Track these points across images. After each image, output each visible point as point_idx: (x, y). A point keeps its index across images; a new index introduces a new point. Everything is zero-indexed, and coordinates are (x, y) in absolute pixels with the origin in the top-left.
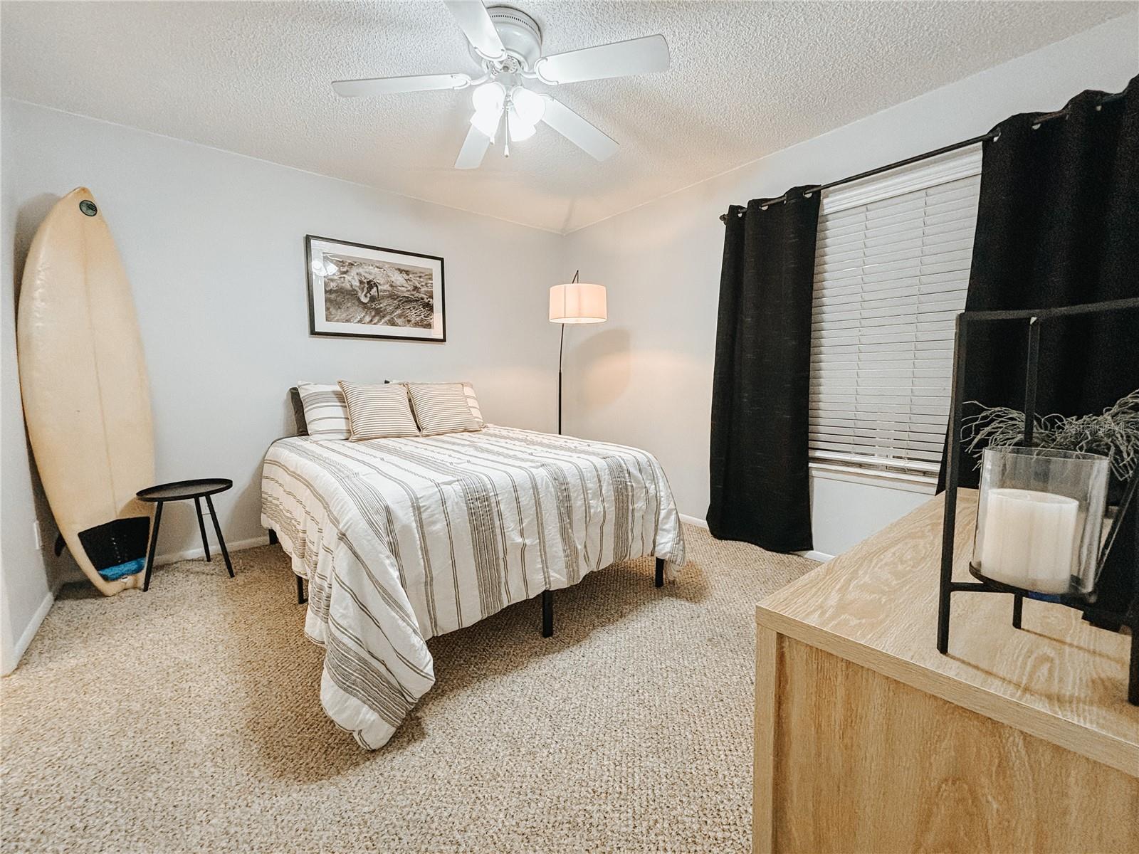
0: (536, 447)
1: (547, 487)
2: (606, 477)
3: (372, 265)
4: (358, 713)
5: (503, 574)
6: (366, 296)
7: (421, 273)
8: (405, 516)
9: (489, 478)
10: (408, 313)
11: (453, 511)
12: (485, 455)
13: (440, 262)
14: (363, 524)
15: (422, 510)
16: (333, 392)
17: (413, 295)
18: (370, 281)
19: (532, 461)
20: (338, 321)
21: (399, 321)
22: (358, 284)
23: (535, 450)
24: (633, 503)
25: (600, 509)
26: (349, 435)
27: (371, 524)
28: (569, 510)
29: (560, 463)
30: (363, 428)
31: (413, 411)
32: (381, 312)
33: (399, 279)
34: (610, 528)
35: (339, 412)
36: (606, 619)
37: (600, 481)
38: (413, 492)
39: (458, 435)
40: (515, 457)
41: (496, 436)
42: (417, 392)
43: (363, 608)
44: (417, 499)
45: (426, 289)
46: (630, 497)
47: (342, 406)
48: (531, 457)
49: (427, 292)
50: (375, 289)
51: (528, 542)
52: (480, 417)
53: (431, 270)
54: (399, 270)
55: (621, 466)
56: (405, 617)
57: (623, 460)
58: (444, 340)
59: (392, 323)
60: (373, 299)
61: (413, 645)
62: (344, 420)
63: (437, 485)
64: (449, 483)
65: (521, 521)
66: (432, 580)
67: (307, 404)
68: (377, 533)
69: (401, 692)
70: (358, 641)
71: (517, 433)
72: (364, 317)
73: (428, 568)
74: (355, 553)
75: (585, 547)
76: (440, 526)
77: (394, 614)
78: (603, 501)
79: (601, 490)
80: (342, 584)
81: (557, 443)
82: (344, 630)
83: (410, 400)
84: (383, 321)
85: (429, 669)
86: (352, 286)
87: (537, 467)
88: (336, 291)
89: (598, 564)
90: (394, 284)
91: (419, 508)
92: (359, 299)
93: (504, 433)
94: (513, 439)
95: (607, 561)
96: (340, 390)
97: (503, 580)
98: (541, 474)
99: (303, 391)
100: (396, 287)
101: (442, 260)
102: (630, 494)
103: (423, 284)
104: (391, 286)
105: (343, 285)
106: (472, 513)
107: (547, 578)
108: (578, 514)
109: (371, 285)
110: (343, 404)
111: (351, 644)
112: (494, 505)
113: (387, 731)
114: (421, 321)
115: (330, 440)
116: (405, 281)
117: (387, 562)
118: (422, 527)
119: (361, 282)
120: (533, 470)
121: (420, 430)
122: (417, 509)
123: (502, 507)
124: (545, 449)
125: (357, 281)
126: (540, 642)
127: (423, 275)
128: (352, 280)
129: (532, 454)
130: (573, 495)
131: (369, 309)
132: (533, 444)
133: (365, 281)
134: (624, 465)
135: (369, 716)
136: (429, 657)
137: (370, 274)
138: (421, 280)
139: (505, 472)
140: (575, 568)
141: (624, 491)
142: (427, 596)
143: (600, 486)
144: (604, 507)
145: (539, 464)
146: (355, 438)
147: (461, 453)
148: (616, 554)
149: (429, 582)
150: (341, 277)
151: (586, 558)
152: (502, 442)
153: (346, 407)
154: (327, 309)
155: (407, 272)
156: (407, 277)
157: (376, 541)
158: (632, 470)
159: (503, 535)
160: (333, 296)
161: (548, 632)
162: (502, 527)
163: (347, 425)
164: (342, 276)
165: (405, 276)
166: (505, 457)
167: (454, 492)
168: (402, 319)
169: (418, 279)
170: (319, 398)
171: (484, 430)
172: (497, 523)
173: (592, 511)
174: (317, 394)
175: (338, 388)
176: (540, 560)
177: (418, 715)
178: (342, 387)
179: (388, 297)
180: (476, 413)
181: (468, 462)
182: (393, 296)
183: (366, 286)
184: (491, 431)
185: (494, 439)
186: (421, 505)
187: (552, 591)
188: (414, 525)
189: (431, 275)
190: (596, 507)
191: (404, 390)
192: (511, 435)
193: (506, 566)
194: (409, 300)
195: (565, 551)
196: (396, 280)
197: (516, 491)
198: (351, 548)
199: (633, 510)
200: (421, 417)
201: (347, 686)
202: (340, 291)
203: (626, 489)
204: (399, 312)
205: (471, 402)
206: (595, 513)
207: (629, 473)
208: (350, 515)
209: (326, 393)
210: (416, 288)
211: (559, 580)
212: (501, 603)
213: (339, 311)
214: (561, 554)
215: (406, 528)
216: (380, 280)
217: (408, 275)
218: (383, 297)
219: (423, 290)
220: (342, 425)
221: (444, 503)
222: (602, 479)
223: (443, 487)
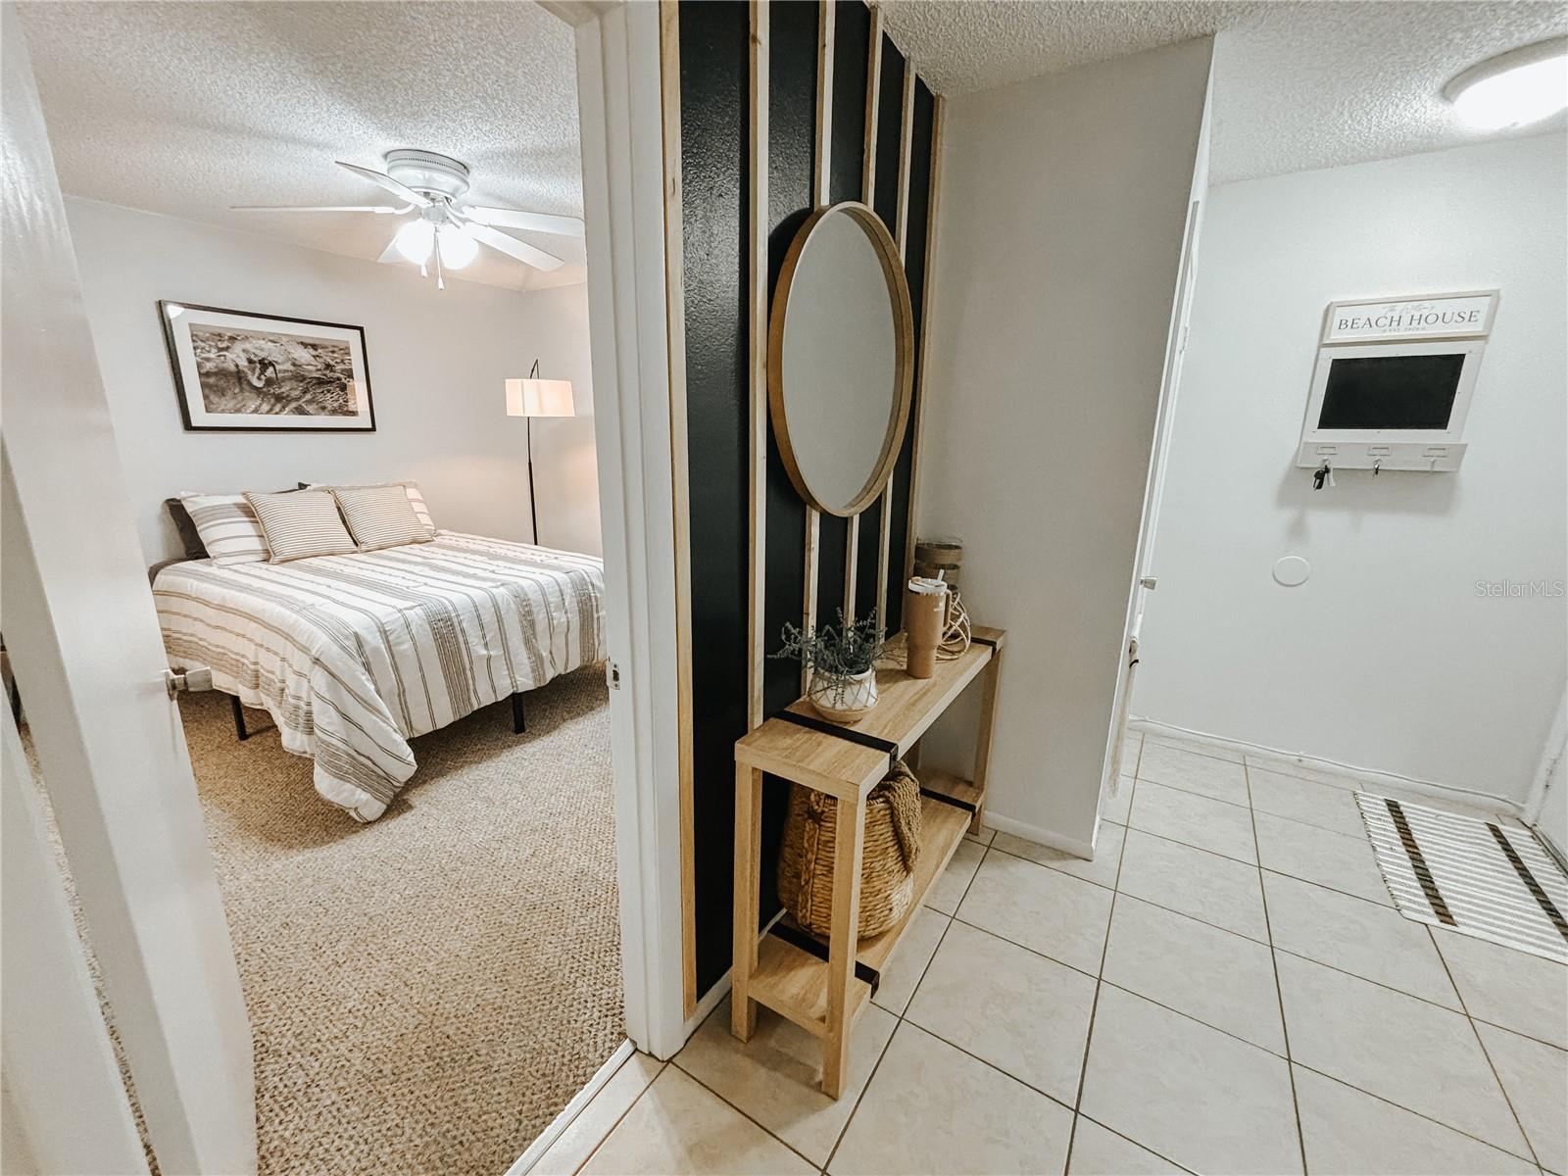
0: (500, 563)
1: (509, 604)
2: (568, 591)
3: (264, 339)
4: (353, 794)
5: (471, 682)
6: (259, 378)
7: (334, 346)
8: (374, 640)
9: (450, 601)
10: (320, 398)
11: (418, 632)
12: (441, 575)
13: (359, 332)
14: (335, 649)
15: (388, 633)
16: (235, 504)
17: (325, 375)
18: (263, 359)
19: (492, 580)
20: (223, 411)
21: (310, 408)
22: (246, 364)
23: (498, 566)
24: (597, 611)
25: (564, 619)
26: (267, 557)
27: (343, 648)
28: (532, 624)
29: (521, 582)
30: (285, 547)
31: (344, 522)
32: (284, 398)
33: (304, 356)
34: (575, 635)
35: (246, 527)
36: (576, 712)
37: (562, 595)
38: (377, 618)
39: (406, 549)
40: (474, 576)
41: (452, 548)
42: (349, 499)
43: (345, 717)
44: (382, 624)
45: (343, 367)
46: (594, 607)
47: (252, 522)
48: (493, 576)
49: (343, 370)
50: (271, 369)
51: (492, 653)
52: (431, 523)
53: (348, 342)
54: (302, 343)
55: (584, 579)
56: (385, 720)
57: (586, 573)
58: (373, 429)
59: (300, 411)
60: (269, 382)
61: (395, 741)
62: (257, 539)
63: (400, 611)
64: (411, 608)
65: (484, 637)
66: (404, 691)
67: (199, 522)
68: (351, 655)
69: (388, 778)
70: (345, 742)
71: (479, 543)
72: (261, 404)
73: (400, 681)
74: (332, 674)
75: (551, 653)
76: (407, 646)
77: (375, 718)
78: (566, 612)
79: (564, 604)
80: (322, 698)
81: (523, 557)
82: (331, 735)
83: (339, 509)
84: (287, 409)
85: (411, 758)
86: (237, 366)
87: (497, 587)
88: (216, 374)
89: (566, 668)
90: (297, 362)
91: (385, 632)
92: (250, 384)
93: (462, 543)
94: (474, 552)
95: (575, 664)
96: (245, 501)
97: (471, 687)
98: (501, 592)
99: (190, 504)
100: (300, 366)
101: (361, 329)
102: (594, 604)
103: (338, 360)
104: (294, 365)
105: (225, 365)
106: (436, 632)
107: (513, 683)
108: (541, 625)
109: (265, 364)
110: (253, 519)
111: (340, 744)
112: (456, 624)
113: (379, 808)
114: (340, 406)
115: (243, 563)
116: (312, 358)
117: (364, 678)
118: (390, 647)
119: (250, 361)
120: (494, 591)
121: (357, 545)
122: (385, 634)
123: (464, 625)
124: (508, 565)
125: (245, 359)
126: (513, 737)
127: (336, 349)
128: (236, 357)
129: (493, 572)
130: (535, 610)
131: (266, 394)
132: (497, 559)
133: (255, 359)
134: (586, 578)
135: (362, 796)
136: (409, 750)
137: (262, 350)
138: (336, 355)
139: (466, 594)
140: (541, 673)
141: (587, 601)
142: (401, 704)
143: (563, 599)
144: (568, 618)
145: (499, 583)
146: (277, 559)
147: (414, 573)
148: (582, 657)
149: (402, 693)
150: (220, 356)
151: (553, 662)
152: (461, 557)
153: (257, 522)
154: (206, 397)
155: (314, 347)
156: (314, 353)
157: (351, 662)
158: (596, 582)
159: (468, 649)
160: (212, 380)
161: (520, 729)
162: (466, 643)
163: (263, 543)
164: (221, 353)
165: (311, 351)
166: (464, 577)
167: (416, 615)
168: (315, 406)
169: (330, 354)
170: (216, 513)
171: (438, 540)
172: (461, 639)
173: (555, 622)
174: (214, 508)
175: (242, 500)
176: (505, 667)
177: (405, 798)
178: (247, 499)
179: (291, 379)
180: (425, 519)
181: (426, 584)
182: (299, 377)
183: (258, 366)
184: (446, 542)
185: (450, 552)
186: (387, 629)
187: (520, 693)
188: (383, 646)
189: (348, 348)
190: (559, 618)
191: (330, 499)
192: (472, 546)
193: (473, 674)
194: (320, 382)
195: (529, 658)
196: (301, 357)
197: (477, 610)
198: (326, 669)
199: (598, 618)
200: (356, 530)
201: (341, 776)
202: (221, 373)
203: (590, 600)
204: (308, 396)
205: (418, 507)
206: (558, 623)
207: (593, 585)
208: (320, 643)
209: (227, 506)
210: (328, 366)
211: (526, 683)
212: (471, 705)
213: (223, 398)
214: (526, 661)
215: (376, 650)
216: (275, 357)
217: (316, 350)
218: (284, 380)
219: (339, 367)
220: (255, 544)
221: (408, 626)
222: (565, 592)
223: (405, 612)
